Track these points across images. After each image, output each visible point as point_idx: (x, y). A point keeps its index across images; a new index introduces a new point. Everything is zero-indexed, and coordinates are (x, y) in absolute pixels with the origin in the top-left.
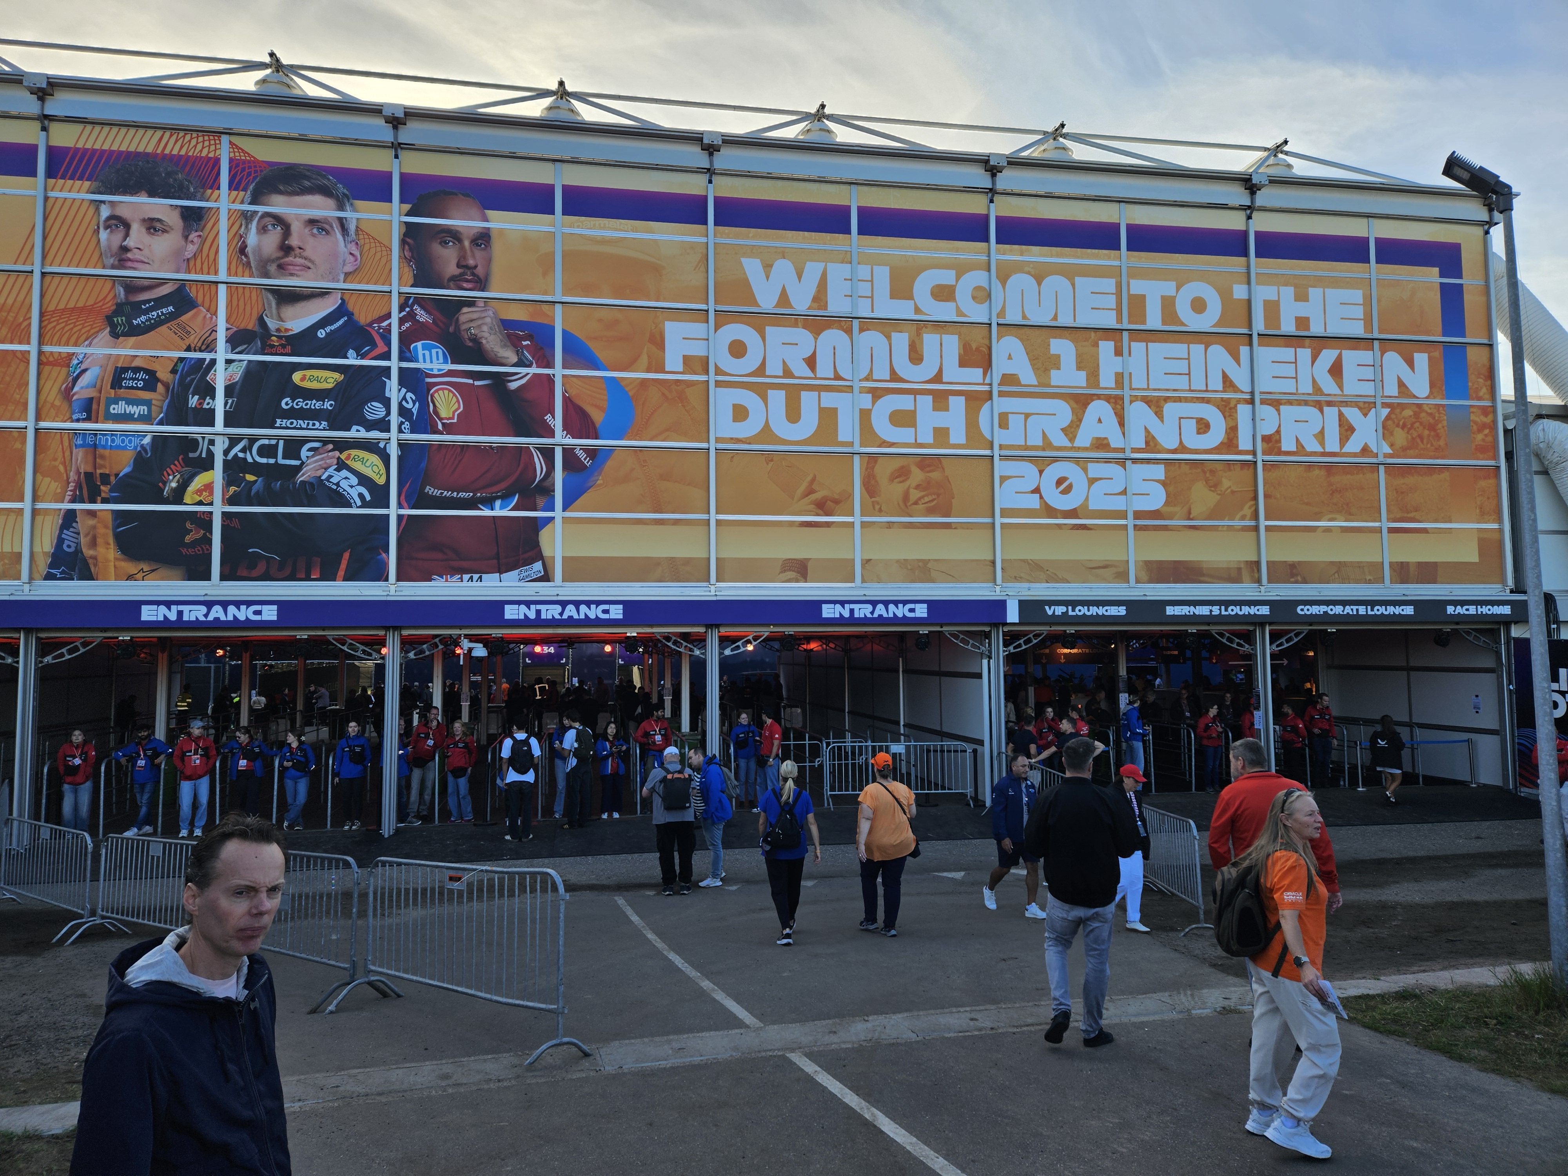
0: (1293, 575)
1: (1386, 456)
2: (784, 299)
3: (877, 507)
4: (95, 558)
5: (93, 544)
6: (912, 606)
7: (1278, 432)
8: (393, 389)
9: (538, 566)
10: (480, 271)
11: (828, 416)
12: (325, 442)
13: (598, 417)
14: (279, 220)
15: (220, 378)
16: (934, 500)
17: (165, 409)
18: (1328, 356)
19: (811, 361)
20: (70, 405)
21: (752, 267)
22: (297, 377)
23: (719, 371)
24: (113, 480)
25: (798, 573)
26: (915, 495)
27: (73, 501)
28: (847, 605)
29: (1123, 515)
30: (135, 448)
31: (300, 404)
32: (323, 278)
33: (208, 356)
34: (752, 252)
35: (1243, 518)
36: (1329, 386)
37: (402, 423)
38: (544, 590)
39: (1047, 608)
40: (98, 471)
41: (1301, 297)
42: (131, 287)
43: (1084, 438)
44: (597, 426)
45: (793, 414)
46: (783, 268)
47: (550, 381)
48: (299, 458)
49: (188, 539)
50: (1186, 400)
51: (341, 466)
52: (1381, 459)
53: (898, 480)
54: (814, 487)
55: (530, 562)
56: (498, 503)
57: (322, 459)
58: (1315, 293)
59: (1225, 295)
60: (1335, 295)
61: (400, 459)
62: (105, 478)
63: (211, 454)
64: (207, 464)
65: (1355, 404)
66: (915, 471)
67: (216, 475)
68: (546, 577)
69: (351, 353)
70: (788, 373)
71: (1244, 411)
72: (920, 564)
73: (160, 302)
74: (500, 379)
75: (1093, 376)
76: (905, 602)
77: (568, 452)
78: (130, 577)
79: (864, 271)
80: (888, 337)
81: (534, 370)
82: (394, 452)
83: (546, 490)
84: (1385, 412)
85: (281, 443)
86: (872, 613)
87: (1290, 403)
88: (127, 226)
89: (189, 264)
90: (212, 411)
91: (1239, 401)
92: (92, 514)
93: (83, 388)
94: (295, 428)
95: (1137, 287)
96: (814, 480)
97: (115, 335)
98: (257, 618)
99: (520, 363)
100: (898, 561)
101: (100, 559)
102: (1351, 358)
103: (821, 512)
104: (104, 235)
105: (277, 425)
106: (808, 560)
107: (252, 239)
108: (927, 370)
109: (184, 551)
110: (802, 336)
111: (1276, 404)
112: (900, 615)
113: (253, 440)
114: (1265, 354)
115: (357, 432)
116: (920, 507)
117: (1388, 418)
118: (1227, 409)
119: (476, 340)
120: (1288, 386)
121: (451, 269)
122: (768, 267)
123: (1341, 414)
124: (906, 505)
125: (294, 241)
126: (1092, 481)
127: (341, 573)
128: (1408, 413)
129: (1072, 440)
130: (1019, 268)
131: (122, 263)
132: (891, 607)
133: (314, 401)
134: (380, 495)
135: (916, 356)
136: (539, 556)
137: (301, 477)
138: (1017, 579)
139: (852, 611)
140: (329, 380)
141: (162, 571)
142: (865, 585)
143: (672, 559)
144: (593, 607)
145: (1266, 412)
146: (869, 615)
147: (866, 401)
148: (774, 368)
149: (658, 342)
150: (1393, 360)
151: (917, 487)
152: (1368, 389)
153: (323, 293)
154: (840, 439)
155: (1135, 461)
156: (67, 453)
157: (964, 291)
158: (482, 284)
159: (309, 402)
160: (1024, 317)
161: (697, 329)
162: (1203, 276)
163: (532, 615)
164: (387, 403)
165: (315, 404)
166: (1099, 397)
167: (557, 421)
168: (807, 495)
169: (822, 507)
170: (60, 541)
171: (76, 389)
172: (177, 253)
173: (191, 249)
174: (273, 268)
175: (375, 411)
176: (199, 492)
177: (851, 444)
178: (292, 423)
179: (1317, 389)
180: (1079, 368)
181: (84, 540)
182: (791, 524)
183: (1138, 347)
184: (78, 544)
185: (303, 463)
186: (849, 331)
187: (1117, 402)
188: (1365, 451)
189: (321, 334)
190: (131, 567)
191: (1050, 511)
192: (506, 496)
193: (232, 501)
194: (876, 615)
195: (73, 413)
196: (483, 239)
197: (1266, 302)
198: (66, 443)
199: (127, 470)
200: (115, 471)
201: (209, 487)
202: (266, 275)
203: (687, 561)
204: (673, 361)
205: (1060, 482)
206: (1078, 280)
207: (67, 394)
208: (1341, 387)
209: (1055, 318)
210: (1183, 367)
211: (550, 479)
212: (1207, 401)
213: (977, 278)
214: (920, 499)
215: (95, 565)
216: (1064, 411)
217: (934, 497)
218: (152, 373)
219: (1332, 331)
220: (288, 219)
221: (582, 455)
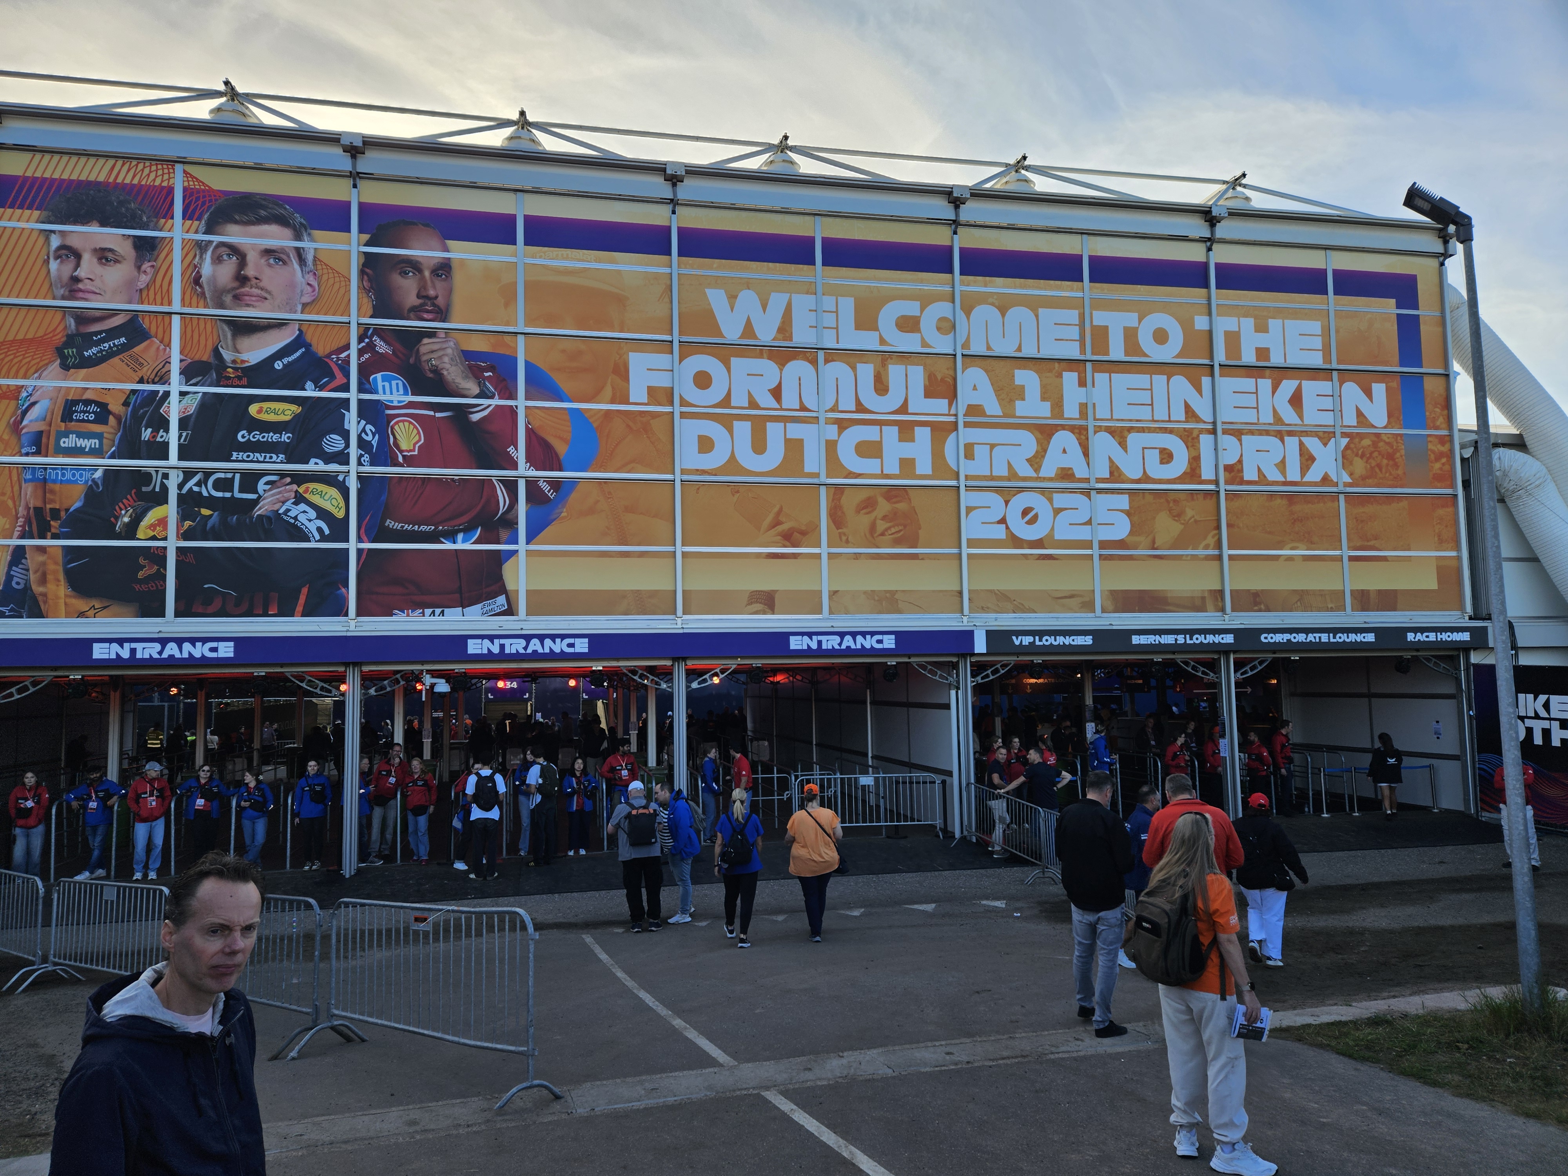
0: (1256, 603)
1: (1346, 485)
2: (749, 330)
3: (844, 538)
4: (45, 595)
5: (43, 581)
6: (879, 637)
7: (1240, 461)
8: (352, 421)
9: (501, 600)
10: (440, 301)
11: (794, 448)
12: (282, 475)
13: (561, 449)
14: (234, 250)
15: (174, 411)
16: (900, 531)
17: (116, 442)
18: (1288, 386)
19: (777, 393)
20: (19, 439)
21: (716, 298)
22: (253, 409)
23: (684, 403)
24: (63, 514)
25: (765, 605)
26: (881, 526)
27: (22, 536)
28: (814, 637)
29: (1088, 545)
30: (86, 482)
31: (257, 436)
32: (280, 309)
33: (161, 388)
34: (717, 283)
35: (1206, 547)
36: (1289, 415)
37: (361, 456)
38: (508, 624)
39: (1014, 638)
40: (48, 506)
41: (1261, 328)
42: (83, 318)
43: (1049, 468)
44: (561, 458)
45: (759, 445)
46: (748, 299)
47: (512, 412)
48: (256, 492)
49: (140, 575)
50: (1150, 430)
51: (299, 499)
52: (1341, 488)
53: (864, 511)
54: (780, 518)
55: (494, 595)
56: (460, 536)
57: (280, 493)
58: (1274, 324)
59: (1187, 326)
60: (1294, 326)
61: (360, 492)
62: (55, 514)
63: (165, 489)
64: (161, 498)
65: (1315, 434)
66: (882, 501)
67: (170, 510)
68: (510, 611)
69: (309, 385)
70: (753, 404)
71: (1206, 440)
72: (888, 595)
73: (112, 333)
74: (462, 411)
75: (1058, 407)
76: (873, 634)
77: (532, 484)
78: (82, 615)
79: (828, 302)
80: (854, 368)
81: (496, 402)
82: (353, 485)
83: (510, 523)
84: (1345, 441)
85: (238, 476)
86: (840, 644)
87: (1251, 432)
88: (78, 256)
89: (141, 295)
90: (166, 445)
91: (1201, 431)
92: (42, 549)
93: (33, 420)
94: (252, 461)
95: (1100, 318)
96: (780, 510)
97: (65, 367)
98: (214, 655)
99: (482, 395)
100: (865, 592)
101: (49, 596)
102: (1311, 388)
103: (788, 543)
104: (54, 265)
105: (234, 458)
106: (775, 591)
107: (207, 269)
108: (893, 400)
109: (137, 587)
110: (768, 367)
111: (1238, 434)
112: (868, 646)
113: (208, 474)
114: (1227, 385)
115: (315, 465)
116: (887, 538)
117: (1347, 447)
118: (1190, 439)
119: (436, 371)
120: (1250, 416)
121: (412, 300)
122: (732, 298)
123: (1301, 444)
124: (872, 536)
125: (250, 271)
126: (1057, 511)
127: (299, 608)
128: (1366, 442)
129: (1037, 470)
130: (983, 299)
131: (72, 294)
132: (859, 638)
133: (271, 434)
134: (339, 529)
135: (881, 386)
136: (503, 590)
137: (258, 511)
138: (984, 609)
139: (820, 643)
140: (286, 412)
141: (115, 608)
142: (833, 616)
143: (638, 592)
144: (558, 640)
145: (1227, 442)
146: (837, 647)
147: (832, 432)
148: (739, 399)
149: (622, 372)
150: (1352, 390)
151: (884, 518)
152: (1327, 419)
153: (280, 324)
154: (807, 469)
155: (1100, 491)
156: (16, 488)
157: (928, 323)
158: (442, 314)
159: (266, 435)
160: (989, 348)
161: (662, 360)
162: (1165, 308)
163: (496, 650)
164: (346, 435)
165: (272, 437)
166: (1063, 427)
167: (520, 453)
168: (774, 527)
169: (789, 538)
170: (9, 577)
171: (25, 423)
172: (130, 283)
173: (144, 279)
174: (228, 299)
175: (334, 442)
176: (152, 527)
177: (817, 475)
178: (248, 456)
179: (1278, 419)
180: (1043, 399)
181: (33, 577)
182: (758, 555)
183: (1101, 378)
184: (27, 582)
185: (260, 497)
186: (814, 362)
187: (1081, 432)
188: (1326, 480)
189: (278, 365)
190: (82, 604)
191: (1015, 541)
192: (468, 530)
193: (186, 535)
194: (843, 647)
195: (22, 447)
196: (444, 269)
197: (1227, 334)
198: (15, 478)
199: (78, 505)
200: (65, 506)
201: (163, 522)
202: (222, 306)
203: (654, 594)
204: (638, 393)
205: (1025, 512)
206: (1041, 311)
207: (16, 427)
208: (1301, 417)
209: (1019, 349)
210: (1145, 397)
211: (513, 511)
212: (1171, 431)
213: (942, 309)
214: (887, 530)
215: (45, 602)
216: (1029, 442)
217: (901, 528)
218: (103, 406)
219: (1292, 362)
220: (244, 249)
221: (546, 487)
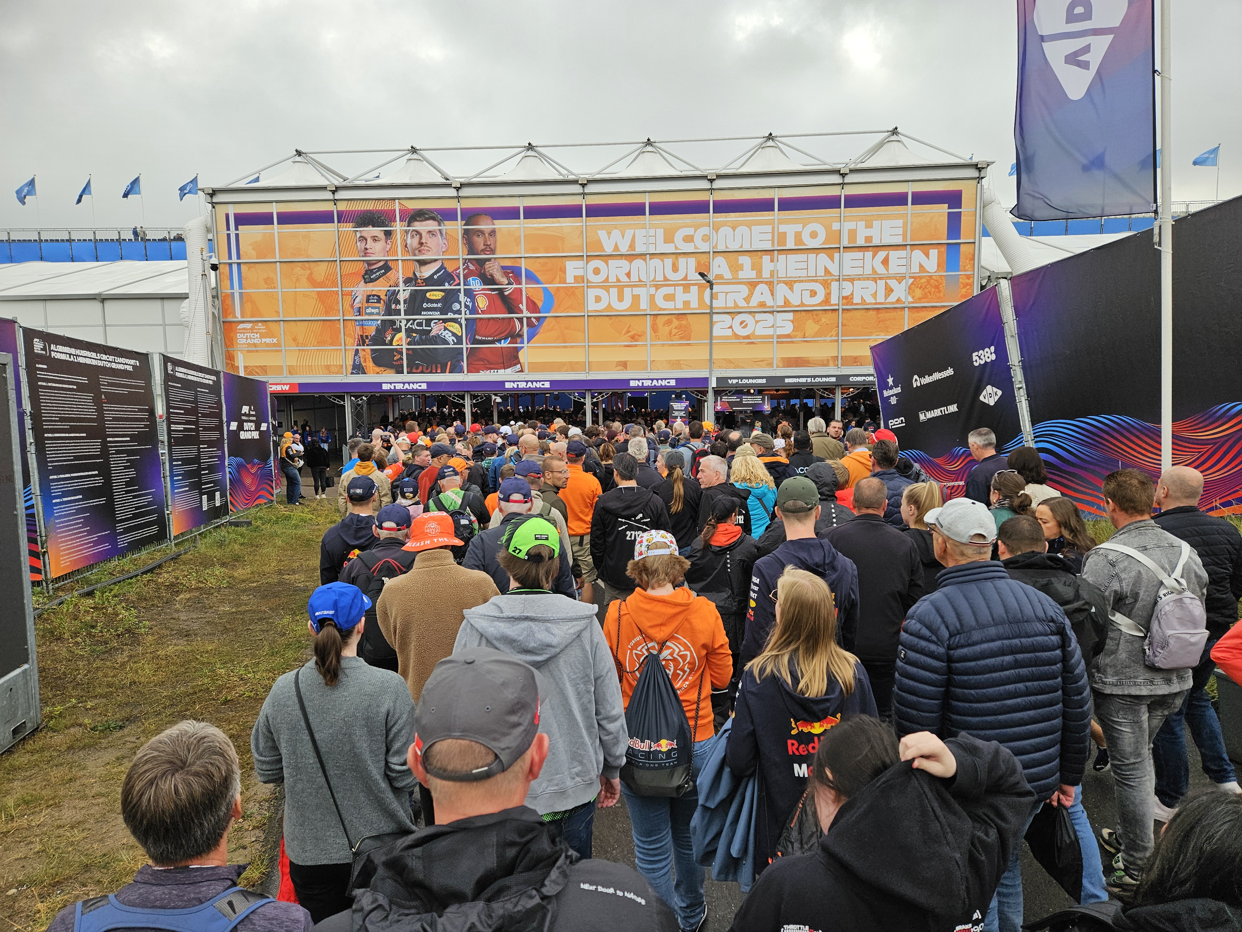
0: (855, 362)
1: (909, 303)
2: (616, 248)
3: (657, 337)
4: (366, 366)
5: (365, 361)
6: (668, 381)
7: (852, 294)
8: (462, 297)
9: (519, 366)
10: (492, 246)
11: (636, 299)
12: (439, 320)
13: (540, 304)
14: (418, 232)
15: (402, 297)
17: (384, 310)
18: (882, 254)
19: (628, 275)
20: (353, 310)
21: (602, 235)
22: (428, 295)
23: (588, 281)
24: (369, 337)
25: (622, 367)
26: (674, 331)
27: (357, 345)
28: (640, 381)
29: (771, 337)
30: (376, 325)
31: (430, 305)
32: (435, 255)
33: (397, 289)
34: (602, 228)
35: (831, 336)
36: (881, 269)
37: (466, 311)
38: (521, 377)
39: (729, 380)
40: (365, 334)
41: (869, 226)
42: (369, 263)
43: (754, 302)
44: (540, 308)
45: (621, 298)
46: (616, 233)
47: (520, 290)
49: (395, 358)
50: (806, 281)
51: (446, 329)
52: (906, 305)
53: (667, 325)
54: (630, 330)
55: (515, 364)
56: (503, 341)
57: (439, 327)
58: (876, 224)
59: (828, 228)
60: (887, 223)
61: (466, 325)
62: (367, 337)
63: (400, 326)
64: (399, 330)
65: (895, 278)
66: (674, 320)
67: (402, 335)
68: (522, 371)
69: (447, 284)
70: (618, 280)
71: (834, 285)
72: (677, 362)
73: (379, 269)
74: (501, 291)
75: (759, 272)
76: (666, 379)
77: (529, 319)
78: (378, 373)
79: (652, 232)
80: (663, 261)
81: (514, 286)
82: (463, 322)
83: (520, 336)
84: (911, 280)
85: (424, 321)
86: (651, 384)
87: (859, 279)
88: (366, 240)
89: (388, 253)
90: (400, 310)
91: (832, 280)
92: (364, 350)
93: (357, 304)
94: (428, 315)
95: (783, 228)
96: (630, 326)
97: (366, 282)
99: (509, 284)
100: (667, 361)
101: (368, 367)
102: (894, 255)
104: (359, 244)
105: (422, 314)
106: (628, 361)
107: (409, 241)
108: (680, 275)
109: (394, 363)
110: (624, 263)
111: (852, 280)
112: (663, 385)
113: (414, 320)
114: (848, 256)
115: (450, 315)
116: (677, 336)
117: (912, 284)
118: (826, 284)
119: (491, 275)
120: (859, 271)
121: (482, 247)
122: (609, 234)
123: (886, 283)
124: (670, 336)
125: (423, 241)
126: (757, 322)
127: (448, 370)
128: (923, 280)
129: (748, 303)
130: (724, 224)
131: (366, 255)
132: (660, 381)
134: (459, 340)
135: (675, 269)
136: (519, 362)
137: (432, 334)
138: (720, 367)
139: (643, 383)
140: (439, 295)
141: (388, 370)
142: (649, 372)
143: (570, 363)
145: (847, 285)
147: (652, 290)
148: (612, 279)
149: (563, 270)
150: (918, 254)
151: (675, 328)
152: (903, 270)
153: (436, 260)
154: (641, 308)
155: (778, 312)
156: (354, 328)
157: (698, 238)
158: (493, 252)
159: (433, 305)
160: (727, 247)
161: (580, 263)
162: (816, 220)
164: (460, 303)
165: (435, 305)
166: (762, 282)
167: (523, 307)
168: (627, 333)
169: (633, 338)
170: (355, 360)
171: (355, 304)
172: (384, 248)
173: (389, 247)
174: (417, 252)
175: (456, 307)
176: (397, 341)
177: (646, 310)
178: (427, 313)
179: (874, 271)
180: (752, 270)
181: (362, 360)
182: (620, 346)
183: (782, 257)
184: (360, 361)
185: (432, 328)
186: (645, 260)
187: (770, 284)
188: (899, 300)
189: (435, 277)
190: (378, 369)
191: (736, 336)
192: (505, 338)
193: (409, 344)
194: (653, 385)
195: (354, 313)
196: (493, 233)
197: (849, 231)
199: (374, 333)
200: (370, 334)
201: (401, 339)
202: (415, 255)
203: (577, 363)
204: (570, 279)
205: (741, 323)
206: (753, 227)
207: (352, 306)
208: (887, 270)
209: (741, 247)
210: (804, 265)
211: (522, 331)
212: (816, 281)
213: (704, 230)
214: (677, 333)
215: (367, 369)
216: (744, 290)
217: (683, 332)
218: (379, 296)
219: (885, 242)
220: (421, 231)
221: (534, 320)
